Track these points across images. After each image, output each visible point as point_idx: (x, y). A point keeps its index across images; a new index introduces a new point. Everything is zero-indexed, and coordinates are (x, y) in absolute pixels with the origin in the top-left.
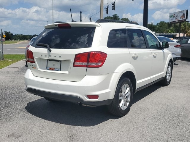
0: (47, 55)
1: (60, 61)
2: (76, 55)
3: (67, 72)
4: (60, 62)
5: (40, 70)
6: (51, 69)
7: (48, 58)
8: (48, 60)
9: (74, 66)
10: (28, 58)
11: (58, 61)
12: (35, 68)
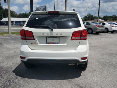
0: (49, 34)
1: (59, 37)
2: (73, 32)
3: (65, 44)
6: (50, 43)
7: (51, 35)
8: (47, 37)
9: (71, 39)
10: (25, 36)
11: (57, 37)
12: (34, 44)
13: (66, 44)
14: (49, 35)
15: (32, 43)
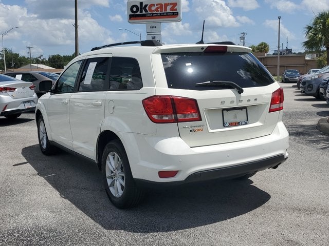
0: (235, 101)
1: (245, 108)
3: (258, 124)
4: (245, 110)
5: (211, 131)
6: (232, 125)
8: (223, 110)
9: (271, 111)
10: (175, 113)
11: (241, 108)
12: (199, 130)
13: (261, 122)
14: (235, 105)
15: (193, 131)
